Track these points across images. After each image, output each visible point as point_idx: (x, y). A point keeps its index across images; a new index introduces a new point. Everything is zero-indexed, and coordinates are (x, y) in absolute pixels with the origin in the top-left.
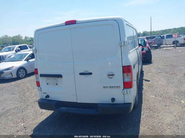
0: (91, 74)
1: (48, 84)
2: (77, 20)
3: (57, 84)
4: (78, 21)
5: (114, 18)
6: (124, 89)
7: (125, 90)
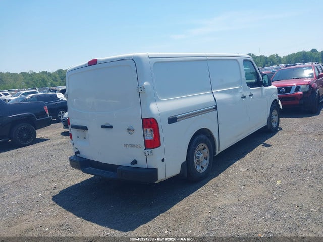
0: (111, 127)
1: (78, 137)
2: (98, 59)
3: (85, 138)
4: (100, 61)
5: (131, 57)
6: (145, 149)
7: (146, 151)
